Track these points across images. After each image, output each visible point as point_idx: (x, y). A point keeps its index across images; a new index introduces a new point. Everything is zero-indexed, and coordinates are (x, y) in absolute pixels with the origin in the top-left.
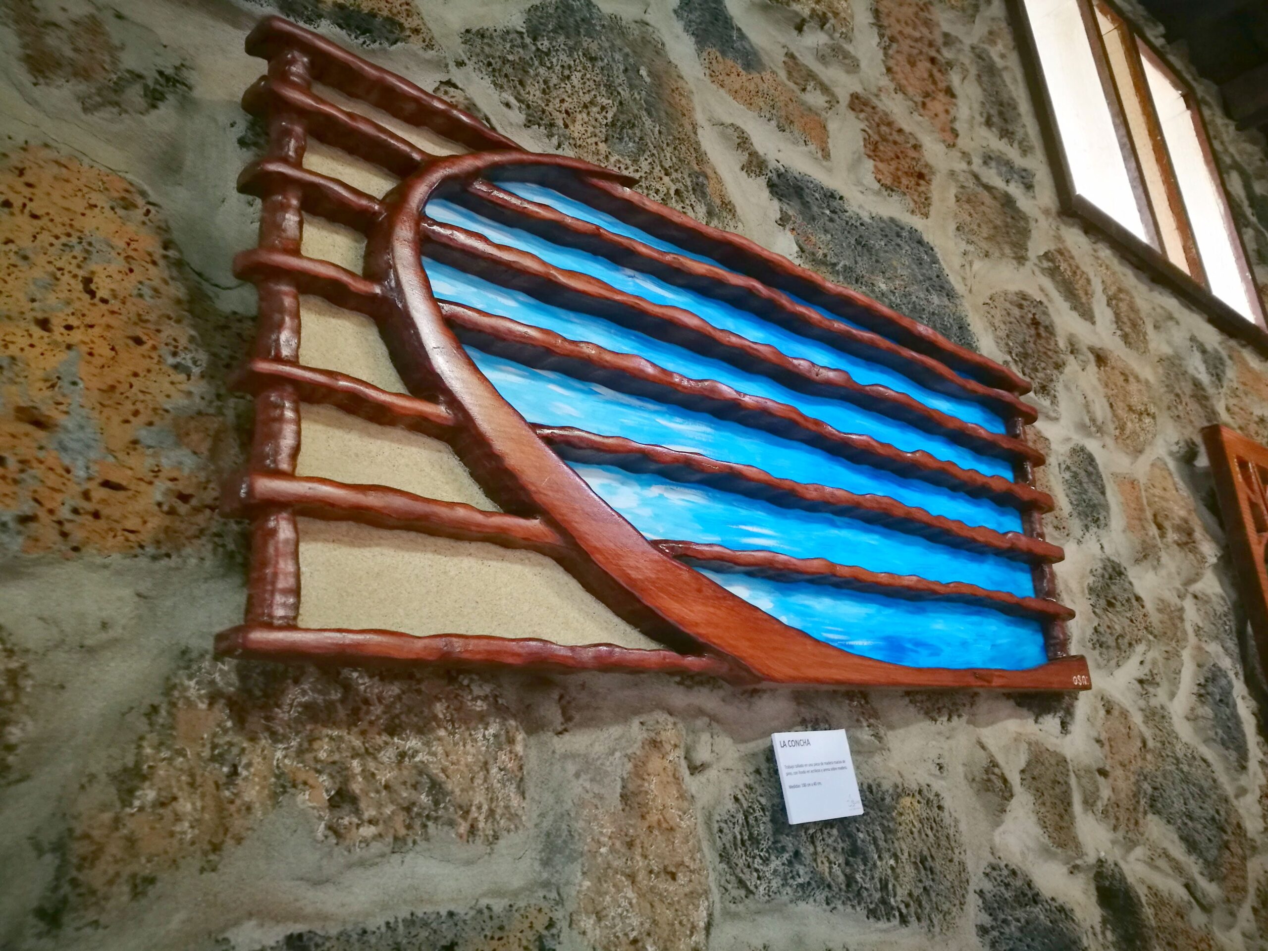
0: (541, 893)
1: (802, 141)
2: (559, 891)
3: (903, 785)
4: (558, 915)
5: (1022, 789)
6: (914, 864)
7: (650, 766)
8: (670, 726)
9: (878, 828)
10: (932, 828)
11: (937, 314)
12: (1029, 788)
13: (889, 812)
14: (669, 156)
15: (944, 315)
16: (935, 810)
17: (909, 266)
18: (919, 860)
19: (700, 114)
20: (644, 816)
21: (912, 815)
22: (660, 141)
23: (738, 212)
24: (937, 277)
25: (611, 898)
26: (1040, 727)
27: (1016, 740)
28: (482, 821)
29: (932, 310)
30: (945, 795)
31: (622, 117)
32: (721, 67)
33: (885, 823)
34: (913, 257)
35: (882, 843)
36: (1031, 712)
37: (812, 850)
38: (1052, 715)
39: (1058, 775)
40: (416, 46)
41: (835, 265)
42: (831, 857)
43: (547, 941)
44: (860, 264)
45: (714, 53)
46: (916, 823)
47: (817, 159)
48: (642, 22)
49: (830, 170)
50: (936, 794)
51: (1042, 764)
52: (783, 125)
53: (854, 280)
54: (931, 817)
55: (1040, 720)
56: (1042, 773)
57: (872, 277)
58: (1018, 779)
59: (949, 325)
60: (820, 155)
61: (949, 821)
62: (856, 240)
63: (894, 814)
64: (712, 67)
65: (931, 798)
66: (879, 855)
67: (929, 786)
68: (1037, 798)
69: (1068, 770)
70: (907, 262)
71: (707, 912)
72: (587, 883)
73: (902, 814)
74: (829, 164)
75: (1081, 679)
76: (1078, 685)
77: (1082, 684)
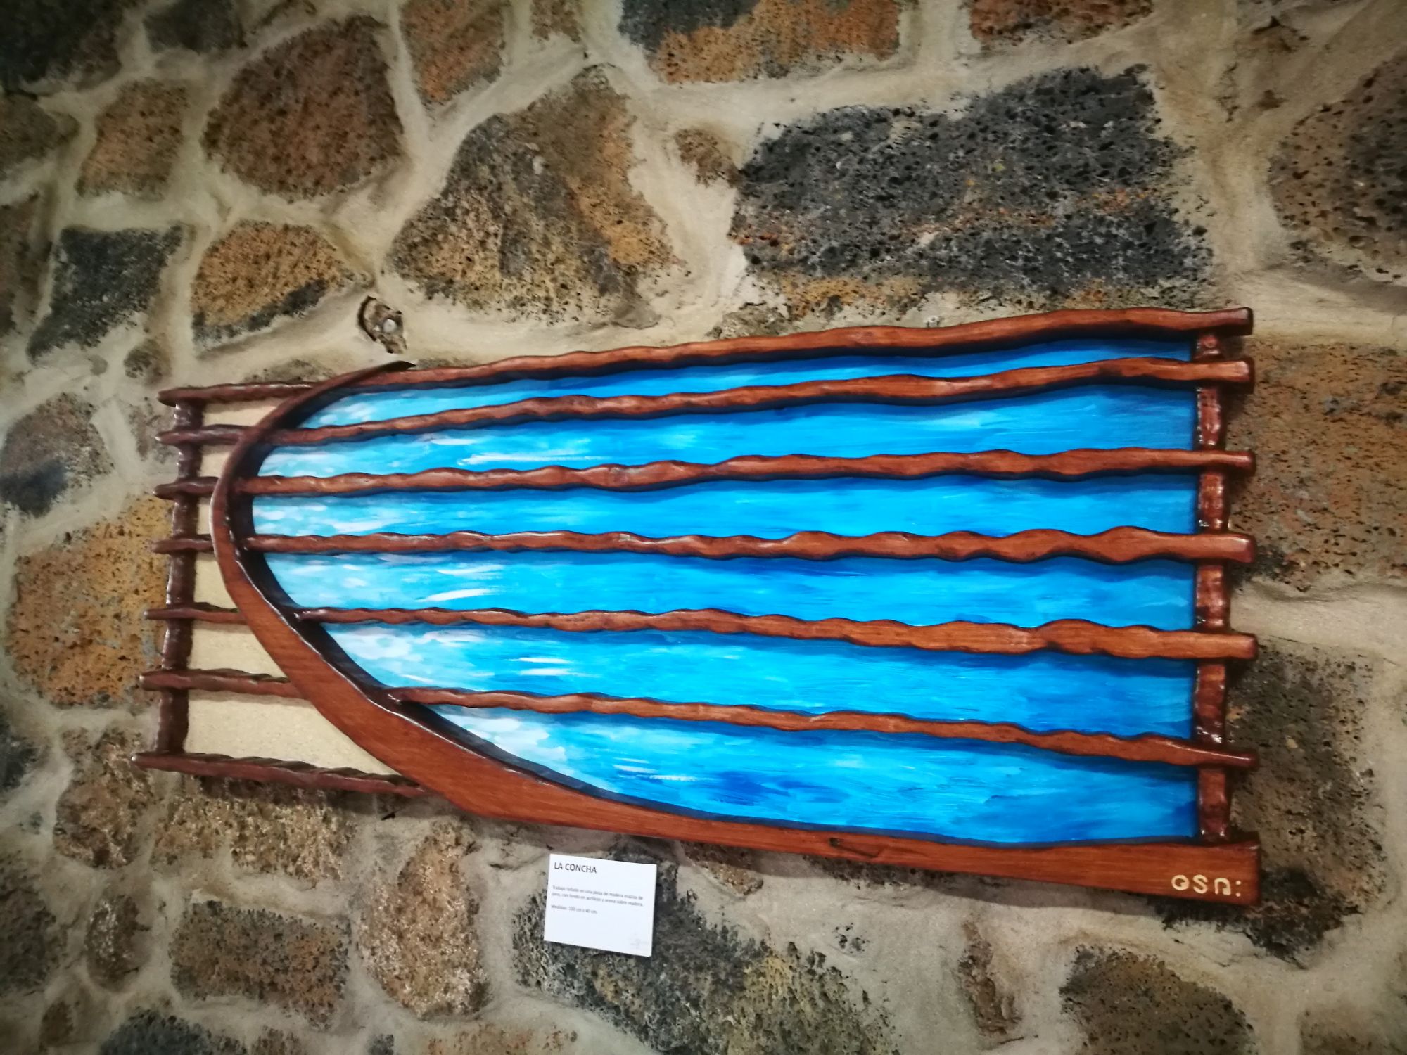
1: (829, 63)
2: (349, 926)
3: (763, 943)
4: (345, 940)
5: (1065, 1015)
6: (768, 1034)
7: (427, 858)
8: (450, 830)
9: (709, 978)
10: (814, 1005)
11: (1059, 235)
12: (1088, 1019)
13: (738, 965)
14: (557, 247)
15: (1083, 227)
16: (831, 988)
17: (1004, 172)
18: (776, 1030)
19: (641, 144)
20: (420, 893)
21: (778, 980)
22: (549, 236)
23: (677, 248)
24: (1105, 147)
25: (382, 942)
26: (1179, 937)
27: (1065, 942)
28: (308, 867)
29: (1043, 233)
30: (856, 975)
31: (511, 233)
32: (687, 50)
33: (723, 976)
34: (1030, 145)
35: (705, 994)
36: (1152, 908)
37: (589, 969)
38: (1214, 925)
39: (1191, 1023)
40: (331, 292)
41: (806, 258)
42: (621, 984)
43: (337, 954)
44: (886, 222)
45: (675, 39)
46: (780, 992)
47: (863, 70)
48: (587, 70)
49: (905, 65)
50: (834, 969)
51: (1146, 993)
52: (781, 67)
53: (867, 255)
54: (817, 993)
55: (1176, 925)
56: (1140, 1007)
57: (914, 230)
58: (1057, 1000)
59: (1099, 240)
60: (870, 59)
61: (860, 1006)
62: (894, 180)
63: (747, 971)
64: (675, 60)
65: (819, 971)
66: (695, 1005)
67: (822, 956)
68: (1101, 1040)
69: (1239, 1024)
70: (1001, 168)
71: (471, 981)
72: (365, 927)
73: (763, 975)
74: (894, 59)
75: (1210, 882)
76: (1190, 890)
77: (1211, 892)
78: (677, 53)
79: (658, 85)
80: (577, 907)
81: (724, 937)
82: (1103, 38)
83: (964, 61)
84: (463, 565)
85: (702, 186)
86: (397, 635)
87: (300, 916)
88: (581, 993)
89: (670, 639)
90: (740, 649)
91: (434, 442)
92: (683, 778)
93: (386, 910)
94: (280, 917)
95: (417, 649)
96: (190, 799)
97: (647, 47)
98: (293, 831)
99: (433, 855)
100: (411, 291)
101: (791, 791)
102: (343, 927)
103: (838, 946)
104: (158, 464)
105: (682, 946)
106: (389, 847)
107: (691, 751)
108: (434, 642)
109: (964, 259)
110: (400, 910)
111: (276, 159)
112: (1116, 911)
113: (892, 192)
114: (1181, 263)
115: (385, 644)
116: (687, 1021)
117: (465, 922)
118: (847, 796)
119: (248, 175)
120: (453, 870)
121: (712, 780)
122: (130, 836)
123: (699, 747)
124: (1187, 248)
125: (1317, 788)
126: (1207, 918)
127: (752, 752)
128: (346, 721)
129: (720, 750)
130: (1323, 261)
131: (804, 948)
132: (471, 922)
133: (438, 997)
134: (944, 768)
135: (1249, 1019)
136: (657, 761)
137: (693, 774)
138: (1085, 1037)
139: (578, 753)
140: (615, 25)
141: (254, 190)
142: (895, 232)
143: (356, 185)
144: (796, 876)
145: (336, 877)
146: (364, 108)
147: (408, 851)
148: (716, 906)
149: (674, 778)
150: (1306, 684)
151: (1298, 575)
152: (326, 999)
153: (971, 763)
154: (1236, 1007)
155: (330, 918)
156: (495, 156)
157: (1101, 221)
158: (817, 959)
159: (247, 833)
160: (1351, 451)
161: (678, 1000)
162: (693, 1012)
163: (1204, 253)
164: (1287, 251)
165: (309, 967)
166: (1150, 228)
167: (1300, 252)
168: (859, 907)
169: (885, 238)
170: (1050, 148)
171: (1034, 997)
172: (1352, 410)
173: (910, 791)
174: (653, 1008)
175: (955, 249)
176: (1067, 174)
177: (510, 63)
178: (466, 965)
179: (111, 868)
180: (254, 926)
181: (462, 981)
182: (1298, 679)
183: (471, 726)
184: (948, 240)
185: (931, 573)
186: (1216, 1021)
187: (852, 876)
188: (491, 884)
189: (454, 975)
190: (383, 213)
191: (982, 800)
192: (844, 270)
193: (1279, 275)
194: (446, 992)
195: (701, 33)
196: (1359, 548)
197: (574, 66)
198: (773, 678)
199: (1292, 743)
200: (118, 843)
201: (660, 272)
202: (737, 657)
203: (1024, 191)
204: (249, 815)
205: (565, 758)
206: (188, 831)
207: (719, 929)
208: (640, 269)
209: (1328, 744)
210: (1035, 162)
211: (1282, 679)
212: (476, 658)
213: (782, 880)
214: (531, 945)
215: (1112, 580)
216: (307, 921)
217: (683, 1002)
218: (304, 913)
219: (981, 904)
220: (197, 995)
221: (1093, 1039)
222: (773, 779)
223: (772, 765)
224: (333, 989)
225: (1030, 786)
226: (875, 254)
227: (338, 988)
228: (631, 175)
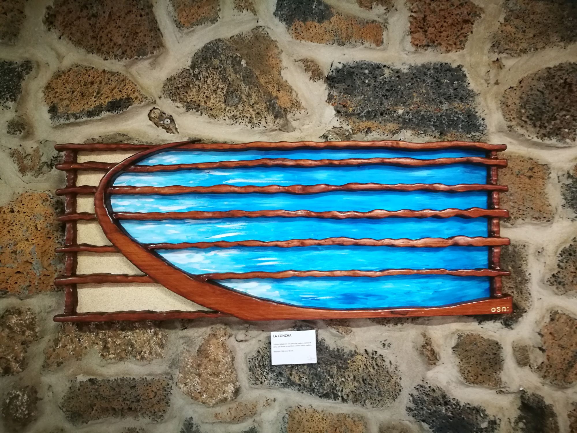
0: (165, 376)
1: (359, 44)
2: (172, 376)
3: (355, 351)
4: (170, 382)
5: (453, 355)
6: (358, 381)
7: (211, 342)
8: (221, 329)
9: (335, 367)
10: (374, 368)
11: (444, 116)
12: (459, 355)
13: (345, 360)
14: (254, 98)
15: (451, 114)
16: (379, 361)
17: (426, 93)
18: (361, 380)
19: (285, 61)
20: (207, 357)
21: (361, 363)
22: (250, 92)
23: (303, 104)
24: (455, 89)
25: (190, 380)
26: (482, 326)
27: (453, 333)
28: (146, 355)
29: (439, 114)
30: (388, 356)
31: (231, 89)
32: (303, 28)
33: (341, 365)
34: (433, 85)
35: (335, 372)
36: (475, 319)
37: (289, 373)
38: (493, 321)
39: (488, 350)
40: (136, 104)
41: (359, 114)
42: (301, 376)
43: (166, 390)
44: (386, 104)
45: (298, 23)
46: (362, 366)
47: (371, 49)
48: (257, 27)
49: (384, 49)
50: (380, 355)
51: (475, 344)
52: (343, 42)
53: (379, 114)
54: (375, 364)
55: (482, 323)
56: (474, 348)
57: (395, 108)
58: (450, 351)
59: (455, 119)
60: (374, 45)
61: (389, 366)
62: (387, 90)
63: (348, 362)
64: (297, 31)
65: (375, 357)
66: (332, 377)
67: (376, 352)
68: (464, 360)
69: (499, 348)
70: (424, 91)
71: (234, 387)
72: (181, 375)
73: (355, 362)
74: (382, 47)
75: (501, 309)
76: (496, 312)
77: (501, 312)
78: (299, 28)
79: (291, 39)
80: (285, 350)
81: (338, 352)
82: (450, 54)
83: (406, 52)
84: (228, 223)
85: (312, 81)
86: (197, 253)
87: (145, 377)
88: (285, 382)
89: (320, 249)
90: (347, 251)
91: (211, 173)
92: (328, 297)
93: (192, 366)
94: (134, 379)
95: (207, 258)
96: (68, 335)
97: (286, 24)
98: (136, 341)
99: (214, 341)
100: (178, 107)
101: (368, 298)
102: (169, 377)
103: (382, 347)
104: (33, 178)
105: (324, 358)
106: (189, 341)
107: (331, 287)
108: (215, 254)
109: (414, 120)
110: (199, 365)
111: (93, 38)
112: (465, 322)
113: (387, 94)
114: (479, 128)
115: (191, 257)
116: (328, 384)
117: (231, 365)
118: (387, 297)
119: (78, 43)
120: (223, 345)
121: (339, 297)
122: (24, 358)
123: (333, 286)
124: (480, 124)
125: (516, 280)
126: (491, 320)
127: (354, 286)
128: (182, 290)
129: (342, 286)
130: (516, 132)
131: (370, 351)
132: (233, 364)
133: (220, 396)
134: (419, 285)
135: (502, 346)
136: (318, 292)
138: (459, 360)
139: (284, 293)
140: (272, 13)
141: (82, 51)
142: (389, 108)
143: (145, 57)
144: (364, 327)
145: (162, 357)
146: (146, 23)
147: (199, 342)
148: (333, 342)
149: (324, 298)
150: (514, 251)
151: (511, 221)
152: (162, 409)
153: (427, 282)
154: (499, 343)
155: (161, 374)
156: (222, 56)
157: (456, 113)
158: (374, 353)
159: (109, 345)
160: (521, 186)
161: (325, 376)
162: (331, 380)
163: (485, 126)
164: (506, 128)
165: (152, 397)
166: (469, 116)
167: (509, 129)
168: (387, 333)
169: (385, 109)
170: (439, 87)
171: (444, 352)
172: (523, 174)
173: (408, 293)
174: (317, 381)
175: (411, 116)
176: (445, 96)
177: (223, 18)
178: (232, 381)
179: (13, 375)
180: (119, 385)
181: (230, 388)
182: (512, 250)
183: (236, 287)
184: (408, 113)
185: (413, 222)
186: (494, 348)
187: (387, 323)
188: (237, 349)
189: (227, 387)
190: (154, 71)
191: (431, 293)
192: (373, 119)
193: (501, 134)
194: (224, 393)
195: (309, 23)
196: (525, 213)
197: (253, 25)
198: (359, 260)
199: (510, 268)
200: (17, 362)
201: (298, 112)
202: (347, 254)
203: (433, 100)
204: (109, 337)
205: (279, 295)
206: (68, 350)
207: (336, 349)
208: (288, 110)
209: (520, 267)
210: (434, 91)
211: (508, 250)
212: (236, 260)
213: (359, 329)
214: (258, 369)
215: (465, 223)
216: (149, 378)
217: (327, 377)
218: (146, 375)
219: (425, 326)
220: (83, 422)
221: (462, 360)
222: (362, 294)
223: (361, 290)
224: (165, 404)
225: (445, 287)
226: (382, 114)
227: (167, 403)
228: (282, 72)
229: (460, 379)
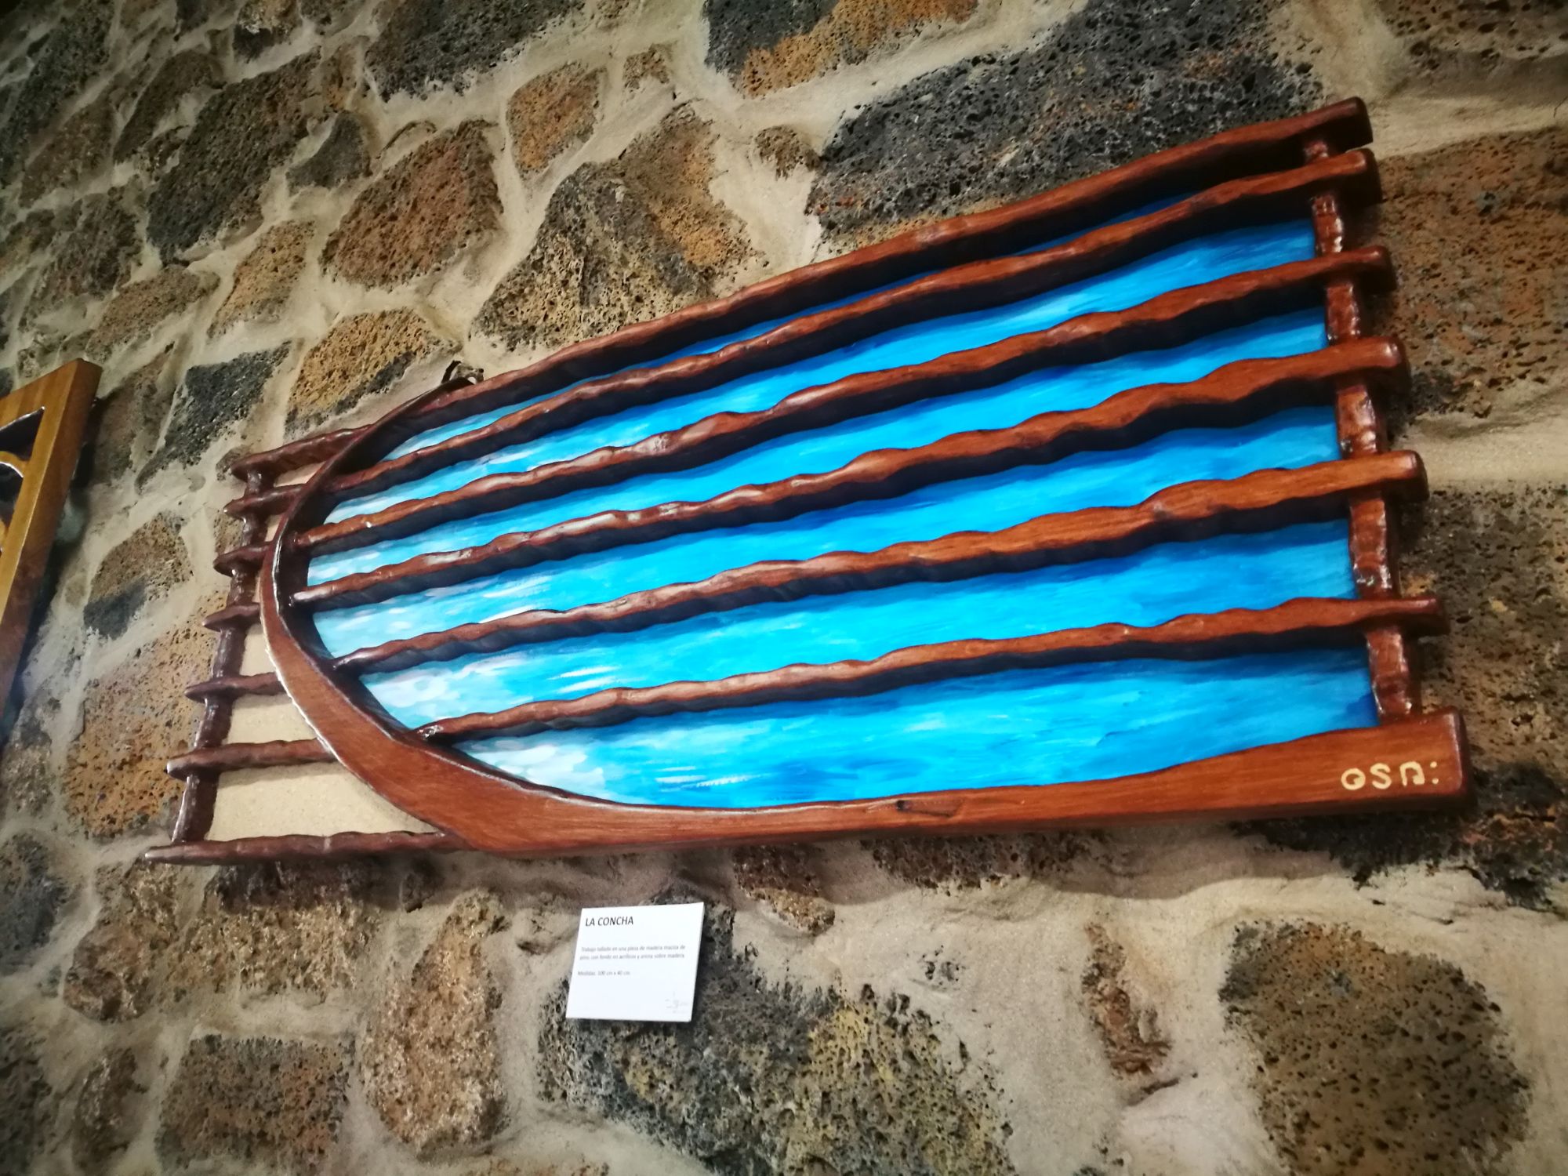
0: (338, 1041)
1: (909, 37)
2: (353, 1043)
3: (831, 991)
4: (346, 1061)
5: (1230, 1034)
6: (838, 1118)
7: (447, 942)
8: (475, 903)
9: (765, 1050)
10: (897, 1070)
11: (1147, 114)
12: (1262, 1035)
13: (802, 1029)
14: (634, 261)
15: (1172, 99)
16: (918, 1042)
17: (1084, 75)
18: (847, 1111)
19: (722, 156)
20: (436, 988)
21: (851, 1043)
22: (627, 255)
23: (755, 241)
24: (1192, 22)
25: (386, 1057)
26: (1377, 894)
27: (1218, 925)
28: (318, 976)
29: (1129, 117)
30: (949, 1018)
31: (592, 265)
32: (769, 64)
33: (782, 1045)
34: (1111, 41)
35: (759, 1071)
36: (1337, 861)
37: (619, 1056)
38: (1423, 865)
39: (1409, 1012)
40: (416, 363)
41: (881, 206)
42: (657, 1073)
43: (336, 1080)
44: (965, 158)
45: (758, 57)
46: (853, 1056)
47: (943, 35)
48: (676, 109)
49: (984, 22)
50: (921, 1014)
51: (1338, 981)
52: (860, 52)
53: (946, 192)
54: (899, 1051)
55: (1373, 879)
56: (1332, 1001)
57: (995, 156)
58: (1215, 1010)
59: (1191, 108)
60: (949, 24)
61: (957, 1065)
62: (972, 117)
63: (812, 1035)
64: (758, 76)
65: (902, 1019)
66: (747, 1090)
67: (906, 1000)
68: (1282, 1059)
69: (1479, 1007)
70: (1082, 70)
71: (483, 1096)
72: (370, 1040)
73: (832, 1037)
74: (974, 18)
75: (1395, 770)
78: (760, 69)
79: (742, 102)
80: (608, 970)
81: (787, 998)
85: (782, 179)
87: (302, 1038)
88: (609, 1091)
93: (396, 1013)
94: (280, 1042)
96: (210, 921)
97: (731, 71)
98: (308, 935)
99: (454, 937)
100: (494, 345)
102: (346, 1044)
103: (924, 978)
105: (733, 1012)
106: (410, 936)
109: (1047, 164)
110: (411, 1012)
111: (383, 258)
112: (1289, 875)
113: (972, 128)
114: (1287, 106)
116: (734, 1112)
117: (482, 1017)
119: (356, 276)
120: (475, 953)
122: (146, 981)
123: (752, 739)
124: (1291, 87)
125: (1540, 656)
126: (1413, 859)
129: (777, 738)
130: (1451, 55)
131: (882, 991)
132: (489, 1017)
133: (443, 1121)
135: (1492, 996)
137: (745, 772)
138: (1259, 1057)
140: (702, 60)
141: (359, 287)
142: (975, 163)
143: (451, 260)
144: (874, 899)
145: (347, 985)
146: (466, 191)
147: (427, 940)
149: (724, 781)
150: (1503, 523)
151: (1473, 396)
152: (317, 1143)
154: (1469, 979)
155: (336, 1036)
156: (580, 197)
157: (1192, 88)
158: (899, 1002)
159: (260, 946)
160: (1523, 252)
161: (725, 1082)
162: (743, 1099)
163: (1311, 88)
164: (1408, 60)
165: (303, 1102)
166: (1249, 85)
167: (1424, 57)
168: (952, 926)
169: (965, 171)
170: (1132, 40)
171: (1186, 1014)
172: (1514, 202)
174: (694, 1096)
175: (1037, 158)
176: (1152, 57)
177: (603, 118)
178: (478, 1074)
179: (120, 1021)
180: (251, 1058)
181: (471, 1096)
182: (1492, 521)
184: (1028, 153)
186: (1443, 1004)
187: (940, 879)
188: (519, 973)
189: (463, 1089)
190: (477, 288)
192: (922, 209)
193: (1407, 97)
194: (451, 1113)
195: (783, 45)
196: (1548, 351)
197: (664, 106)
199: (1498, 606)
200: (131, 989)
201: (740, 269)
203: (1106, 83)
204: (267, 924)
206: (202, 959)
207: (782, 987)
208: (717, 270)
210: (1117, 56)
213: (859, 908)
214: (558, 1043)
216: (307, 1043)
217: (730, 1085)
218: (307, 1035)
219: (1109, 901)
220: (179, 1161)
221: (1271, 1061)
224: (326, 1130)
226: (955, 190)
227: (332, 1127)
228: (712, 186)
229: (1263, 1153)
